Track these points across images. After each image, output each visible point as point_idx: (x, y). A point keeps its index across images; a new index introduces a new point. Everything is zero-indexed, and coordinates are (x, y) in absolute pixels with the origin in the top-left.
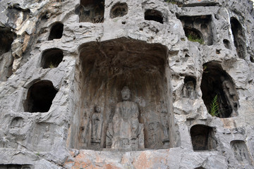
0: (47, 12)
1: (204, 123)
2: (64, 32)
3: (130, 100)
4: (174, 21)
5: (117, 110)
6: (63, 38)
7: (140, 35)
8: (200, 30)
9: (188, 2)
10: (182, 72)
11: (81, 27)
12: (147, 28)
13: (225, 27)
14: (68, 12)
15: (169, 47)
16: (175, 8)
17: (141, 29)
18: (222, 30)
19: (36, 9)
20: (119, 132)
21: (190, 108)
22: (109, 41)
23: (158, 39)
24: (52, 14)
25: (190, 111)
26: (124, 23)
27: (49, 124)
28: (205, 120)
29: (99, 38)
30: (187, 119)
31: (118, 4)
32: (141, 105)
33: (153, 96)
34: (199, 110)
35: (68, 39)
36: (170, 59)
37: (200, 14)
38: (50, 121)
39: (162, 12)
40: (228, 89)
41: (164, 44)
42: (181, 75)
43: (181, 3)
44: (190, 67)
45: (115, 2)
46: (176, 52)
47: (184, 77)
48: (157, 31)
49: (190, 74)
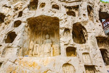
0: (17, 8)
1: (72, 46)
2: (23, 15)
3: (49, 39)
4: (63, 8)
5: (44, 42)
6: (22, 17)
7: (48, 14)
8: (75, 11)
9: (70, 1)
10: (63, 27)
11: (28, 12)
12: (51, 11)
13: (84, 10)
14: (24, 7)
15: (59, 18)
16: (64, 4)
17: (49, 12)
18: (83, 10)
19: (13, 6)
20: (43, 50)
21: (66, 40)
22: (37, 17)
23: (56, 15)
24: (19, 8)
25: (66, 41)
26: (43, 10)
27: (12, 47)
28: (72, 45)
29: (34, 16)
30: (65, 45)
31: (42, 3)
32: (53, 40)
33: (57, 37)
34: (69, 41)
35: (23, 17)
36: (60, 22)
37: (74, 5)
38: (12, 46)
39: (59, 5)
40: (85, 33)
41: (57, 17)
42: (63, 28)
43: (68, 2)
44: (67, 25)
45: (41, 3)
46: (62, 20)
47: (64, 29)
48: (55, 12)
49: (67, 28)
